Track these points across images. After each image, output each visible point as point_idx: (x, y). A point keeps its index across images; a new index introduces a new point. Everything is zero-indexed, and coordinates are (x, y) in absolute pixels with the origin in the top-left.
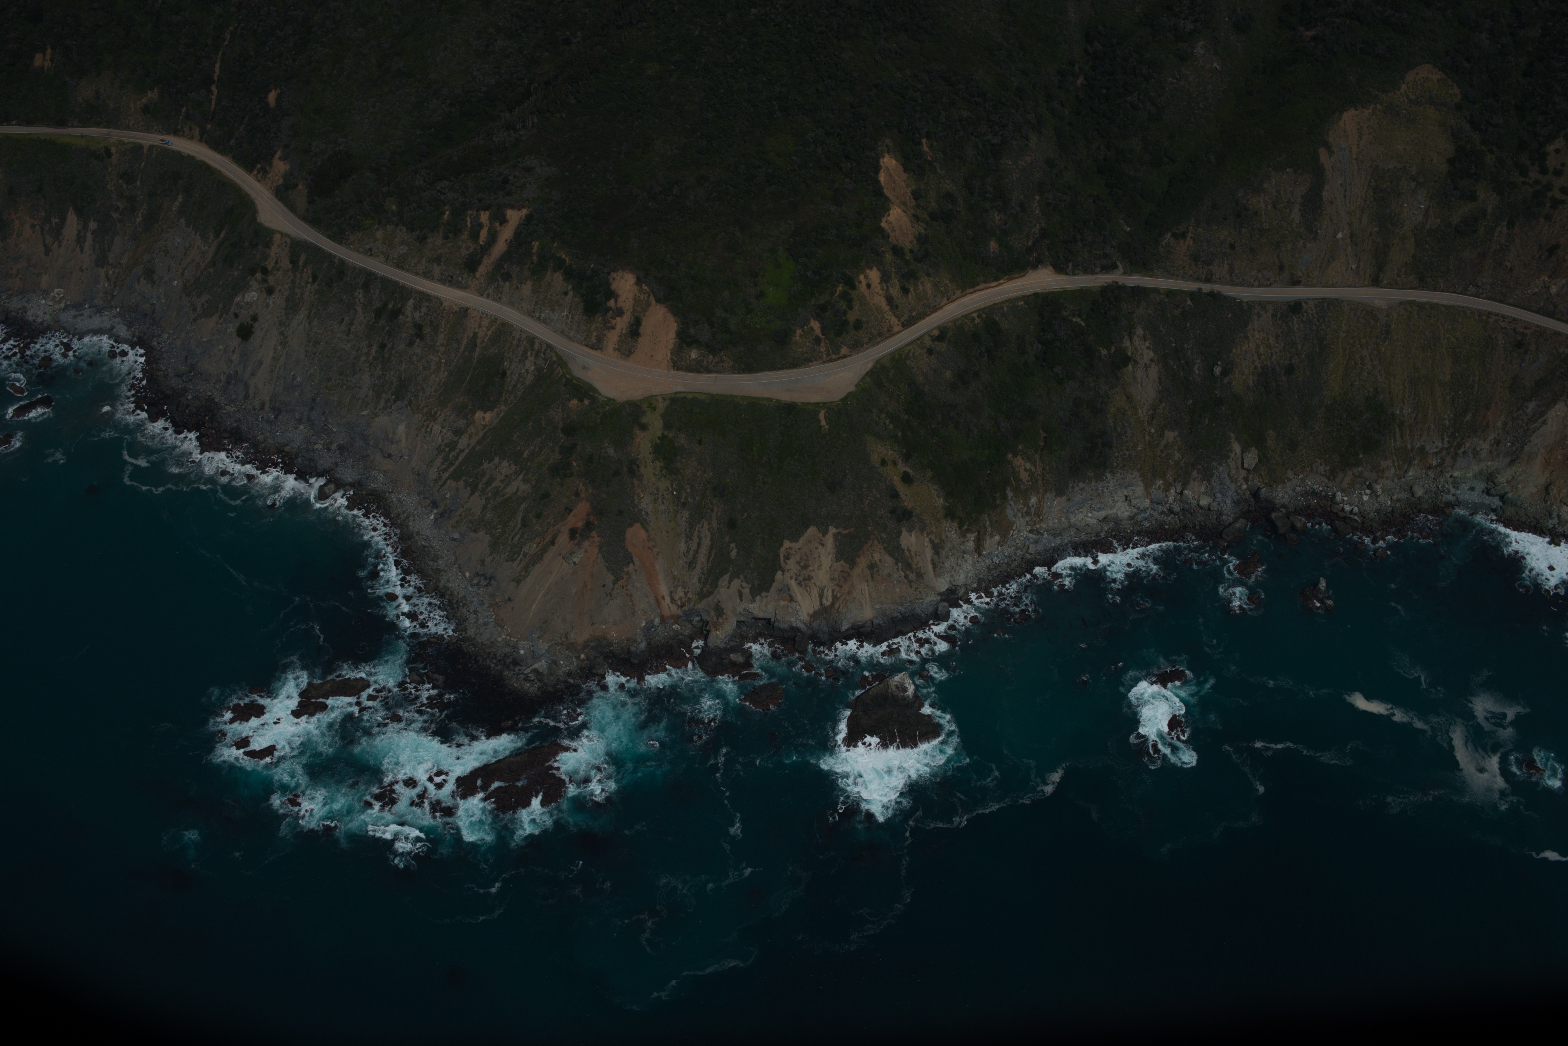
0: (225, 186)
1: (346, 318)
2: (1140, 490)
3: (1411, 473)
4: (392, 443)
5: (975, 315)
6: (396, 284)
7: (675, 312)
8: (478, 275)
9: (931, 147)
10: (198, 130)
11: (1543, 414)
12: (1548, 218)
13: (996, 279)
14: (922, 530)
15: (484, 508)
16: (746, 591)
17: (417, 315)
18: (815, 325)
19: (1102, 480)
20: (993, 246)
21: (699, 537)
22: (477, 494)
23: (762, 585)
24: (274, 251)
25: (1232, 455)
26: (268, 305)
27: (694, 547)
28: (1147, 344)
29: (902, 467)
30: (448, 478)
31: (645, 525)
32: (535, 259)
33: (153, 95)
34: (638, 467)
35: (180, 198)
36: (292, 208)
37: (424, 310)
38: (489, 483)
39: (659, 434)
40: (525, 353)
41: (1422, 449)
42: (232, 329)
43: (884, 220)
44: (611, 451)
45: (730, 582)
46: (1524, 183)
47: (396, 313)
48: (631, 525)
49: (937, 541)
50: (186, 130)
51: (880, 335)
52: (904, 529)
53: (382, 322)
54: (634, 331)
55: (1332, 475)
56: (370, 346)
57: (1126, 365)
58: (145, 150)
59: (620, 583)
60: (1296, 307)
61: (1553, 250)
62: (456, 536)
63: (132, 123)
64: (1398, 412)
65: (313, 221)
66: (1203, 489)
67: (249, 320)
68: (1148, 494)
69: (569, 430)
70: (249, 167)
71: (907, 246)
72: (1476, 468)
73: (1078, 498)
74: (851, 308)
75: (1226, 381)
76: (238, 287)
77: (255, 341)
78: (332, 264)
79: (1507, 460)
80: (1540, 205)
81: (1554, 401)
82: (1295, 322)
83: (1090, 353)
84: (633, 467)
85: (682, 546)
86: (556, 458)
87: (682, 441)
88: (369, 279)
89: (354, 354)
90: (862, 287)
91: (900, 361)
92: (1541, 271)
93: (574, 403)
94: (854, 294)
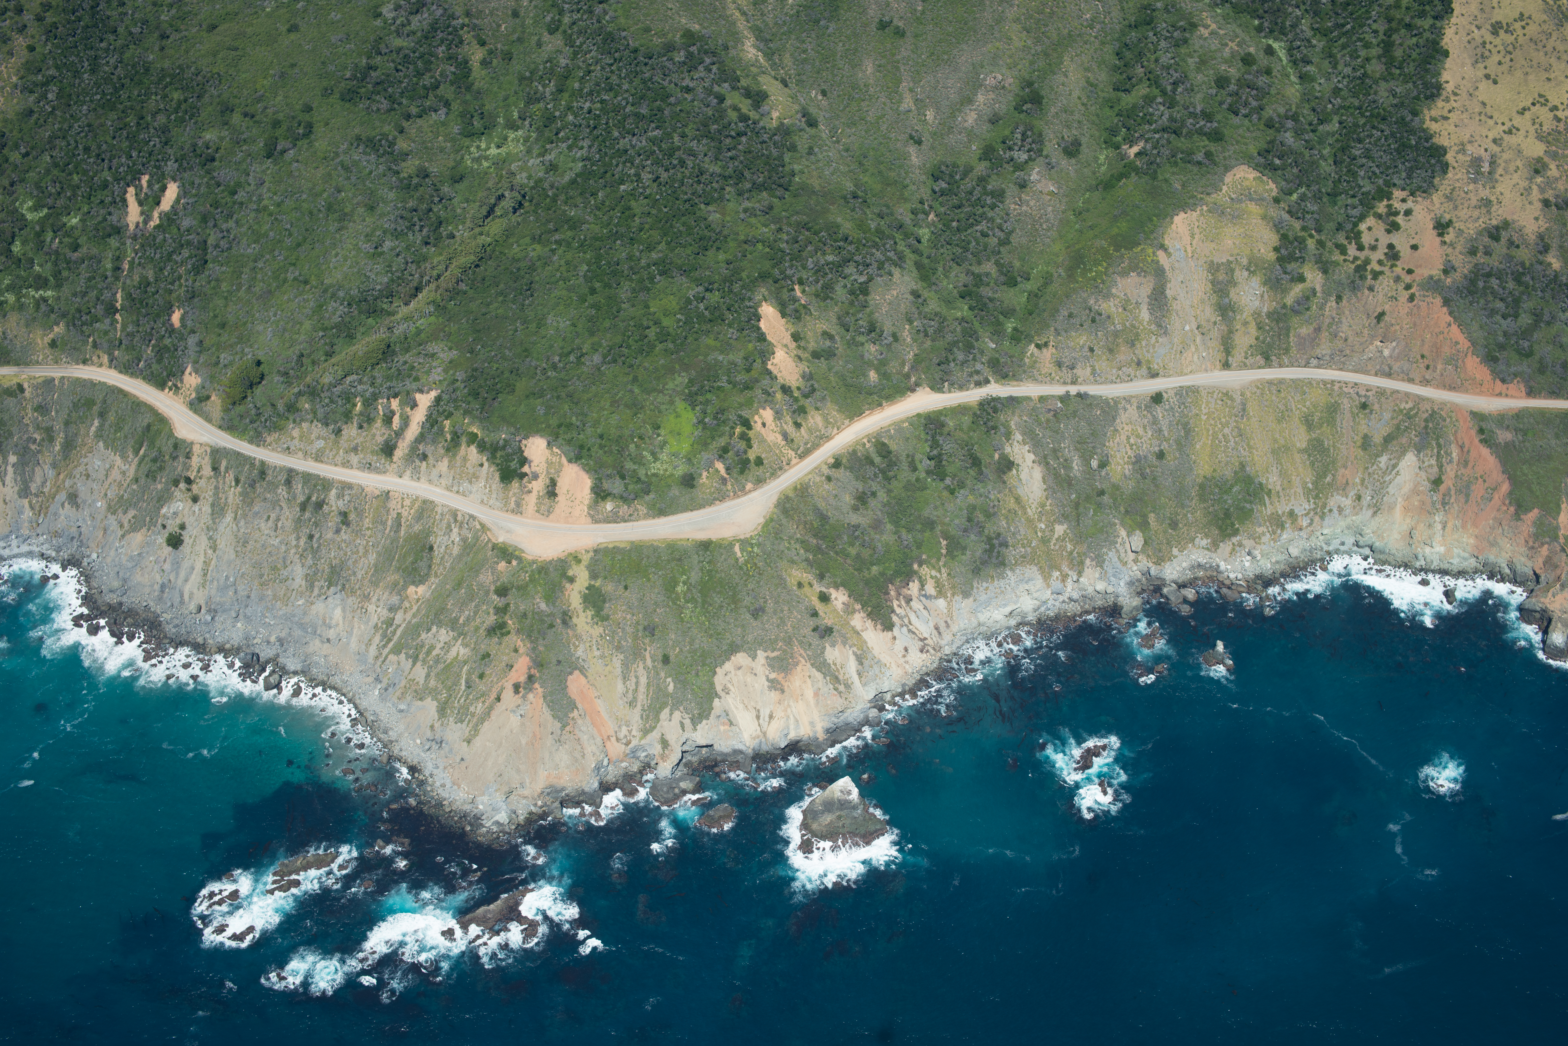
0: (138, 406)
1: (272, 515)
2: (1039, 582)
3: (1285, 536)
4: (330, 628)
5: (865, 440)
6: (317, 476)
7: (588, 470)
8: (395, 459)
9: (803, 292)
10: (106, 357)
11: (1394, 466)
12: (1371, 289)
13: (880, 405)
14: (844, 644)
15: (428, 676)
16: (687, 722)
17: (340, 503)
18: (720, 466)
19: (1003, 578)
20: (873, 375)
21: (637, 677)
22: (419, 664)
23: (701, 713)
24: (195, 461)
25: (1119, 540)
26: (194, 513)
27: (632, 686)
28: (1027, 447)
29: (818, 588)
30: (389, 653)
31: (583, 671)
32: (449, 437)
33: (59, 329)
34: (571, 617)
35: (96, 423)
36: (208, 419)
37: (347, 498)
38: (429, 653)
39: (587, 585)
40: (449, 527)
41: (1292, 512)
42: (161, 540)
43: (770, 363)
44: (543, 606)
45: (671, 715)
46: (1345, 261)
47: (319, 505)
48: (571, 673)
49: (859, 652)
50: (95, 358)
51: (781, 469)
52: (827, 645)
53: (307, 515)
54: (551, 492)
55: (1214, 546)
56: (298, 538)
57: (1010, 469)
58: (57, 382)
59: (568, 728)
60: (1157, 398)
61: (1380, 316)
62: (402, 707)
63: (41, 357)
64: (1265, 481)
66: (1097, 575)
67: (177, 529)
68: (1048, 586)
69: (502, 592)
70: (161, 385)
71: (794, 384)
72: (1342, 524)
73: (983, 597)
74: (750, 447)
75: (1104, 472)
76: (163, 499)
77: (186, 548)
78: (252, 465)
79: (1370, 512)
80: (1363, 278)
81: (1403, 453)
82: (1159, 411)
83: (976, 462)
84: (566, 619)
85: (620, 687)
86: (491, 619)
87: (609, 588)
88: (290, 475)
89: (283, 548)
90: (758, 426)
91: (802, 490)
92: (1373, 337)
93: (502, 565)
94: (751, 434)
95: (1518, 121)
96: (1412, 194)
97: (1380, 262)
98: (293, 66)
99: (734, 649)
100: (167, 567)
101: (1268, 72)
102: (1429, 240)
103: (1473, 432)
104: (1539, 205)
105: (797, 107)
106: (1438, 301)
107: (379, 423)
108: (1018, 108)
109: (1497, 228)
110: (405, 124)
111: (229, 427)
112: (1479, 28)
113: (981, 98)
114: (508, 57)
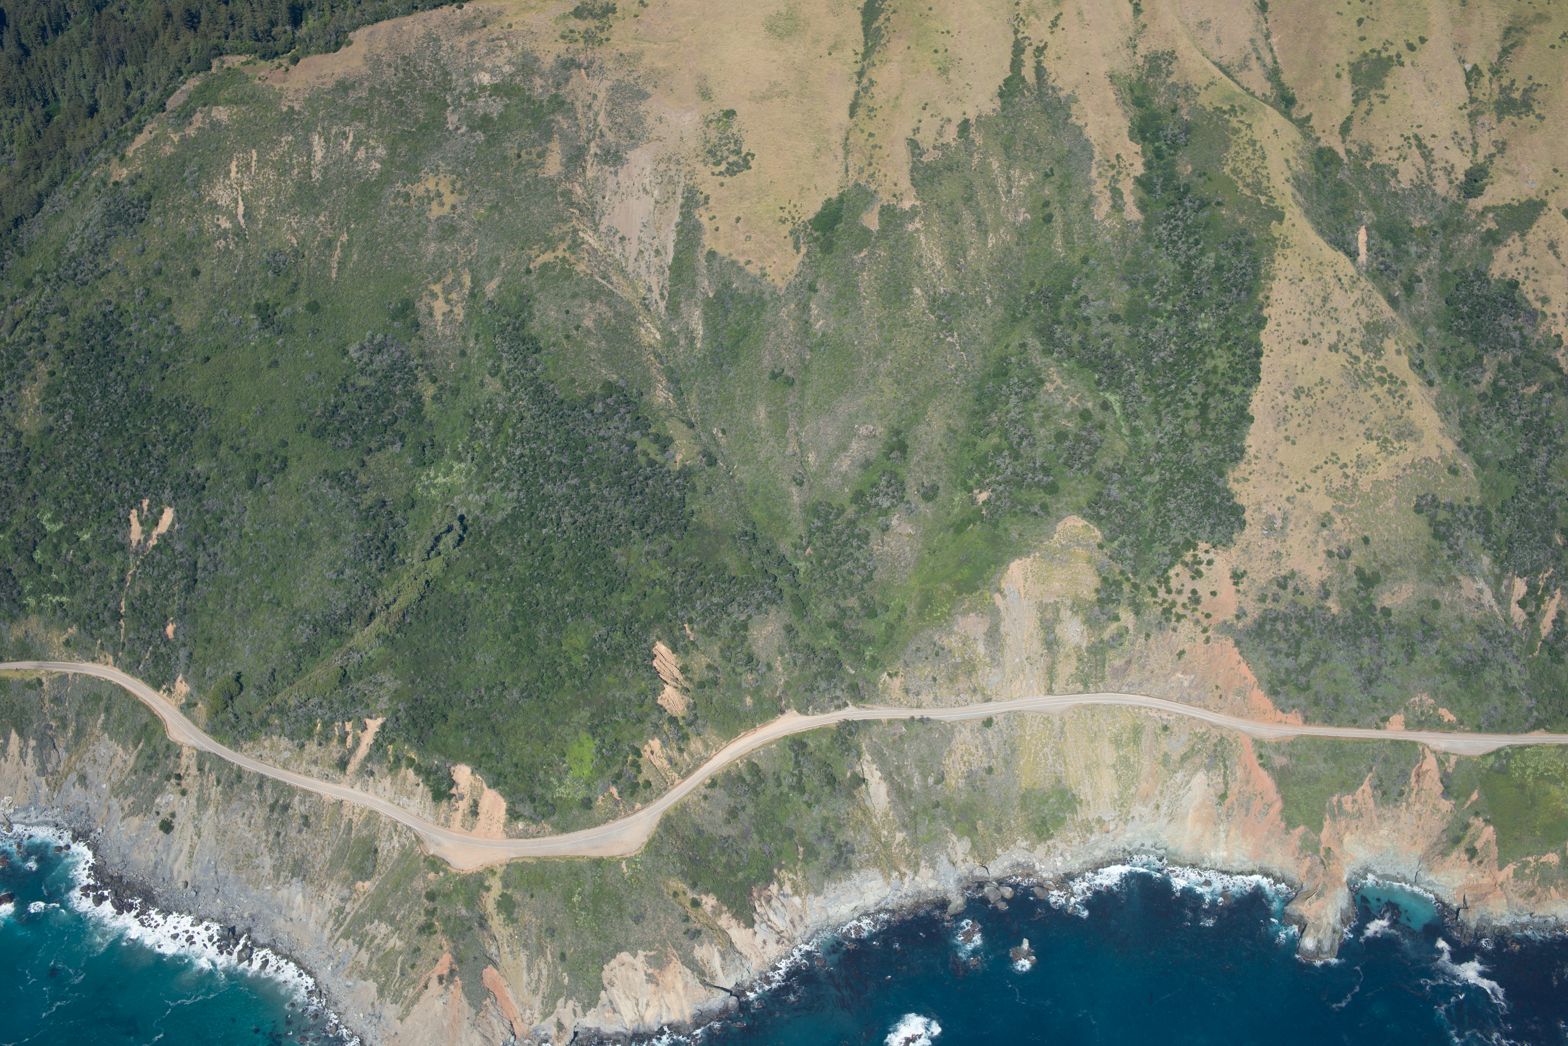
0: (138, 705)
1: (247, 813)
2: (880, 881)
3: (1093, 839)
4: (293, 909)
5: (738, 761)
6: (283, 783)
7: (504, 794)
8: (348, 772)
9: (692, 629)
10: (112, 657)
11: (1188, 782)
12: (1174, 630)
13: (754, 727)
14: (711, 942)
15: (371, 960)
16: (579, 1010)
17: (302, 808)
18: (614, 790)
19: (850, 879)
20: (749, 701)
21: (539, 970)
22: (363, 950)
23: (591, 1003)
24: (184, 761)
25: (950, 845)
26: (183, 804)
27: (535, 977)
28: (875, 766)
29: (691, 895)
30: (340, 937)
31: (495, 965)
32: (392, 759)
33: (73, 630)
34: (486, 920)
35: (103, 716)
36: (196, 723)
37: (308, 803)
38: (371, 941)
39: (500, 893)
40: (390, 834)
41: (1100, 817)
42: (155, 824)
43: (660, 697)
44: (464, 911)
45: (566, 1003)
46: (1155, 602)
47: (286, 808)
48: (486, 967)
49: (724, 948)
50: (102, 657)
51: (665, 789)
52: (696, 945)
53: (275, 815)
54: (474, 811)
55: (1031, 849)
56: (268, 834)
57: (860, 785)
58: (70, 677)
59: (481, 1013)
60: (988, 722)
61: (1182, 653)
62: (350, 983)
63: (57, 654)
65: (213, 733)
66: (930, 875)
67: (168, 817)
68: (888, 884)
69: (431, 896)
70: (156, 687)
71: (680, 714)
72: (1143, 828)
73: (832, 895)
74: (640, 771)
75: (939, 787)
76: (157, 790)
77: (175, 833)
78: (231, 769)
79: (1166, 820)
80: (1168, 620)
81: (1196, 770)
82: (989, 732)
83: (831, 780)
84: (483, 921)
85: (525, 977)
86: (422, 919)
87: (517, 896)
88: (262, 780)
89: (255, 841)
90: (646, 755)
91: (682, 809)
92: (1175, 671)
93: (431, 875)
94: (641, 761)
95: (1311, 479)
96: (1214, 547)
97: (1184, 605)
98: (272, 402)
99: (619, 949)
100: (160, 847)
101: (1102, 426)
102: (1226, 587)
103: (1254, 757)
104: (1324, 556)
105: (698, 448)
106: (1231, 642)
107: (335, 742)
108: (887, 455)
109: (1285, 578)
110: (366, 458)
111: (213, 731)
112: (1282, 393)
113: (854, 445)
114: (456, 392)
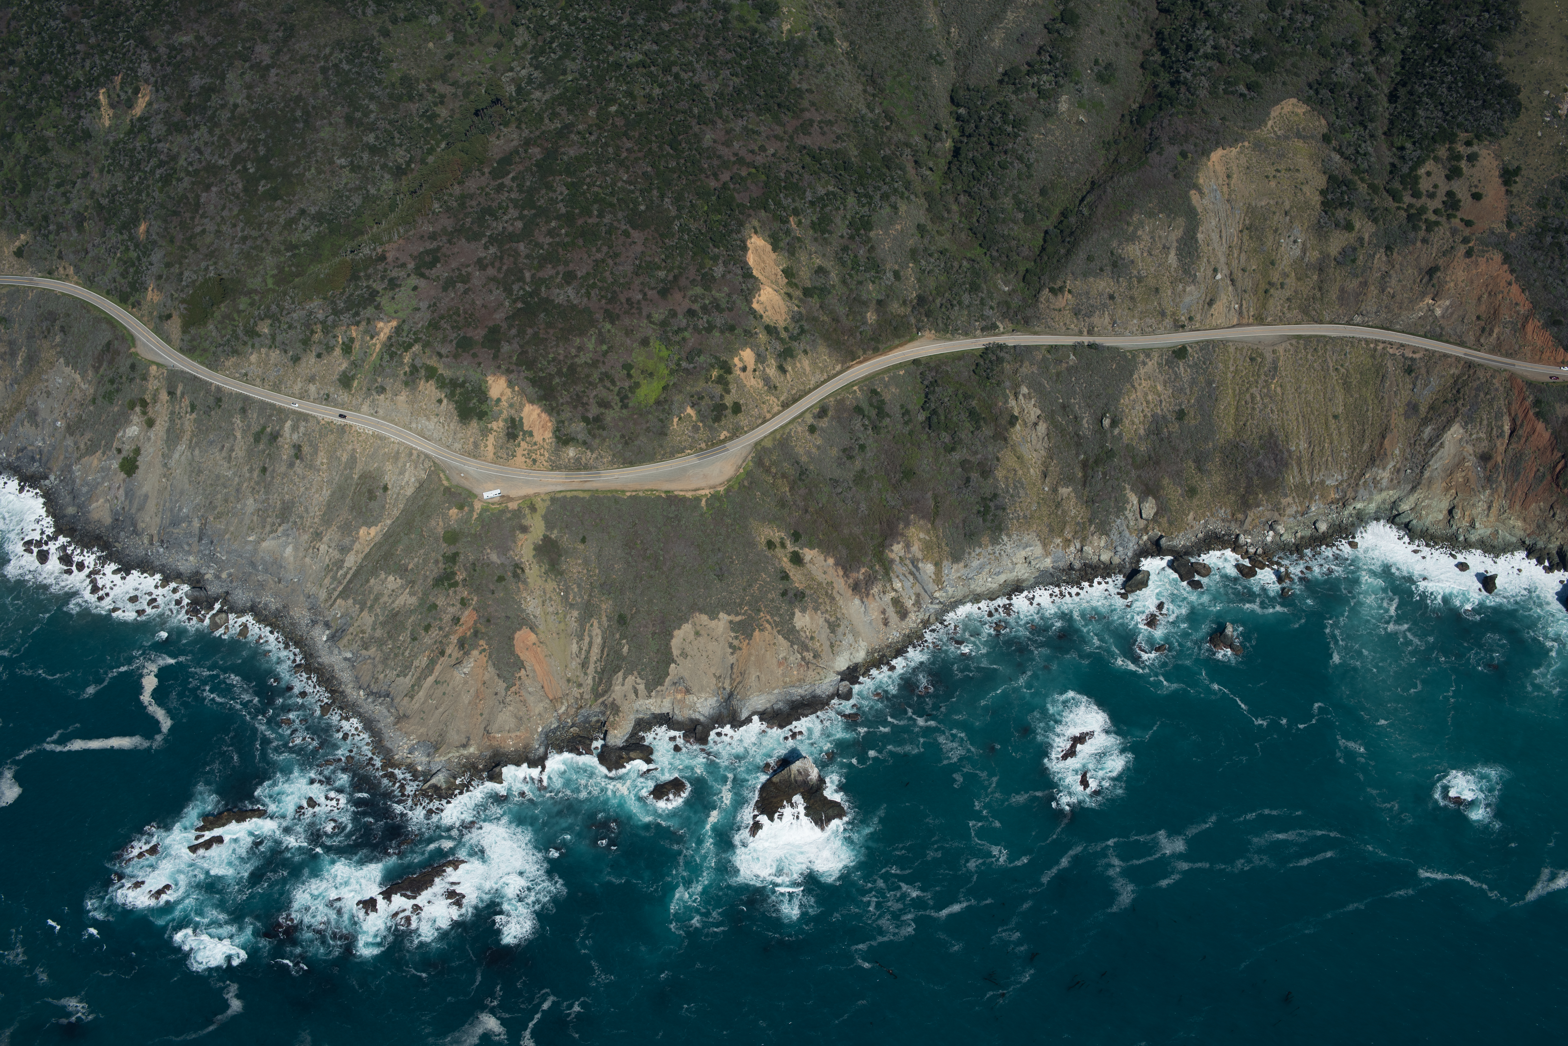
1: (227, 445)
2: (1038, 549)
3: (1313, 509)
4: (281, 567)
5: (856, 388)
6: (273, 406)
7: (549, 412)
8: (353, 391)
9: (799, 223)
10: (72, 270)
11: (1439, 437)
12: (1424, 241)
13: (876, 350)
14: (816, 609)
15: (374, 624)
16: (641, 687)
17: (295, 436)
18: (692, 413)
19: (998, 543)
20: (871, 316)
21: (591, 637)
22: (366, 610)
23: (657, 679)
24: (151, 384)
25: (1130, 506)
26: (149, 439)
27: (585, 647)
28: (1033, 402)
29: (791, 548)
30: (337, 597)
31: (533, 627)
32: (408, 370)
33: (26, 237)
34: (523, 571)
35: (58, 338)
36: (168, 339)
38: (377, 599)
39: (541, 535)
40: (403, 466)
41: (1322, 482)
42: (116, 465)
43: (755, 301)
44: (494, 557)
45: (624, 679)
46: (1398, 208)
47: (275, 437)
48: (519, 630)
49: (833, 619)
50: (61, 271)
51: (760, 417)
52: (797, 611)
53: (261, 447)
54: (512, 434)
55: (1233, 517)
56: (251, 470)
57: (1013, 426)
58: (22, 292)
59: (513, 689)
60: (1180, 352)
61: (1433, 272)
62: (349, 655)
63: (7, 267)
64: (1293, 448)
65: (189, 350)
66: (1102, 544)
67: (132, 454)
68: (1047, 553)
69: (452, 539)
70: (123, 301)
71: (781, 324)
72: (1378, 498)
73: (975, 563)
74: (728, 392)
75: (1116, 431)
76: (119, 422)
77: (140, 475)
78: (209, 392)
79: (1409, 487)
80: (1415, 228)
81: (1450, 423)
82: (1181, 367)
84: (518, 570)
85: (574, 646)
86: (440, 568)
87: (566, 541)
88: (246, 404)
89: (237, 480)
90: (737, 370)
91: (782, 441)
92: (1423, 295)
93: (454, 512)
94: (730, 378)
96: (1478, 137)
97: (1437, 212)
99: (694, 609)
100: (121, 493)
102: (1494, 188)
103: (1528, 404)
105: (809, 20)
106: (1499, 257)
107: (338, 351)
108: (1049, 28)
110: (392, 28)
111: (187, 349)
113: (1010, 15)
